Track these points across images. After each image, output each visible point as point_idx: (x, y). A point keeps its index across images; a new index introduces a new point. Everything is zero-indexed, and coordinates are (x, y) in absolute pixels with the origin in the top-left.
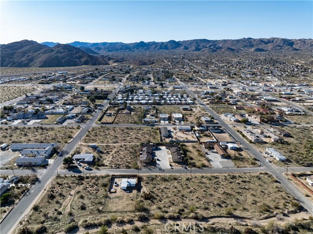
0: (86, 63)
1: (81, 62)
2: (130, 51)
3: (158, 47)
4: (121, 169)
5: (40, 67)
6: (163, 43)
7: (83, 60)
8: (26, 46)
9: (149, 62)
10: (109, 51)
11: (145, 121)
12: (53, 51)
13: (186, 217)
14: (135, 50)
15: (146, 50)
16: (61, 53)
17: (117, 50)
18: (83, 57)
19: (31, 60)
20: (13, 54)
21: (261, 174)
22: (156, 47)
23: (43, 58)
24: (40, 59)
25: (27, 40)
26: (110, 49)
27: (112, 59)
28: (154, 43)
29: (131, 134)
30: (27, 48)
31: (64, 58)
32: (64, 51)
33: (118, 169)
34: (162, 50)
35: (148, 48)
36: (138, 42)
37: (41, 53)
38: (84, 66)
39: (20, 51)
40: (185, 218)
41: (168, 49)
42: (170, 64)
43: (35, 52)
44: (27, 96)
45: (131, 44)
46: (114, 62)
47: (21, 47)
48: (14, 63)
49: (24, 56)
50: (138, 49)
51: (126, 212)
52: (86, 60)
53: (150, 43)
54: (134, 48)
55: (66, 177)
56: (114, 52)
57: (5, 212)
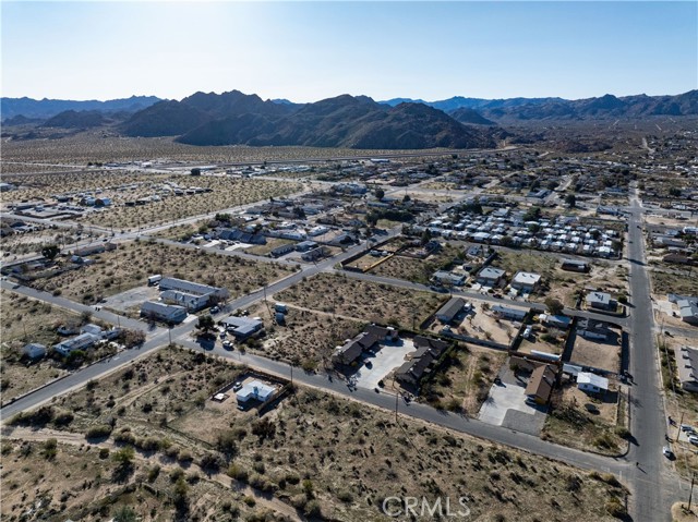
0: (444, 143)
1: (434, 140)
2: (572, 117)
3: (651, 109)
4: (279, 363)
5: (353, 148)
6: (667, 99)
7: (440, 136)
8: (342, 106)
9: (596, 144)
10: (522, 117)
11: (436, 278)
12: (386, 115)
13: (286, 497)
14: (588, 116)
15: (615, 115)
16: (400, 120)
17: (541, 115)
18: (440, 130)
19: (343, 134)
20: (317, 122)
21: (596, 477)
22: (645, 108)
23: (364, 129)
24: (358, 133)
25: (347, 97)
26: (525, 114)
27: (511, 135)
28: (643, 99)
29: (378, 299)
30: (343, 110)
31: (401, 130)
32: (407, 117)
33: (275, 362)
34: (661, 116)
35: (623, 112)
36: (598, 97)
37: (363, 120)
38: (438, 149)
39: (330, 115)
40: (280, 498)
41: (680, 114)
42: (652, 151)
43: (354, 118)
44: (272, 200)
45: (580, 101)
46: (512, 143)
47: (334, 109)
48: (314, 139)
49: (334, 126)
50: (594, 113)
51: (197, 441)
52: (446, 137)
53: (630, 98)
54: (585, 110)
55: (181, 350)
56: (533, 120)
57: (56, 376)
